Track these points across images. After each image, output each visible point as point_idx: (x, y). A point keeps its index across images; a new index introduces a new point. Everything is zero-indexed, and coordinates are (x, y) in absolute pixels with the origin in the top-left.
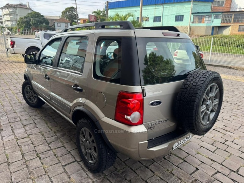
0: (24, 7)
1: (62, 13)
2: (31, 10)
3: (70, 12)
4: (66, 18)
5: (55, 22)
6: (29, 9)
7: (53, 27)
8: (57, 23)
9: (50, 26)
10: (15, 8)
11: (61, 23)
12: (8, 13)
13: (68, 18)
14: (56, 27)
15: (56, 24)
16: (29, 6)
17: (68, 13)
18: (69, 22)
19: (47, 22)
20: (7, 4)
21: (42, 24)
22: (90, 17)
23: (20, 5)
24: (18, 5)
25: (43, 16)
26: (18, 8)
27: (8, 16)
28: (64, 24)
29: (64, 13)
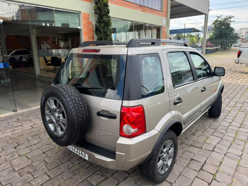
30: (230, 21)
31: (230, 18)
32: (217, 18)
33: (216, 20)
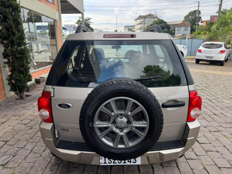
0: (152, 17)
1: (185, 17)
2: (158, 18)
3: (193, 16)
4: (187, 22)
5: (175, 27)
6: (156, 17)
7: (173, 31)
8: (177, 27)
9: (171, 31)
10: (145, 18)
11: (181, 27)
12: (139, 23)
13: (190, 22)
14: (176, 32)
15: (176, 29)
16: (156, 15)
17: (190, 17)
18: (189, 26)
19: (168, 27)
20: (140, 16)
21: (164, 29)
22: (212, 19)
23: (149, 15)
24: (147, 15)
25: (165, 23)
26: (147, 18)
27: (139, 26)
28: (184, 27)
29: (186, 17)
30: (89, 22)
31: (89, 19)
32: (79, 18)
33: (79, 20)
